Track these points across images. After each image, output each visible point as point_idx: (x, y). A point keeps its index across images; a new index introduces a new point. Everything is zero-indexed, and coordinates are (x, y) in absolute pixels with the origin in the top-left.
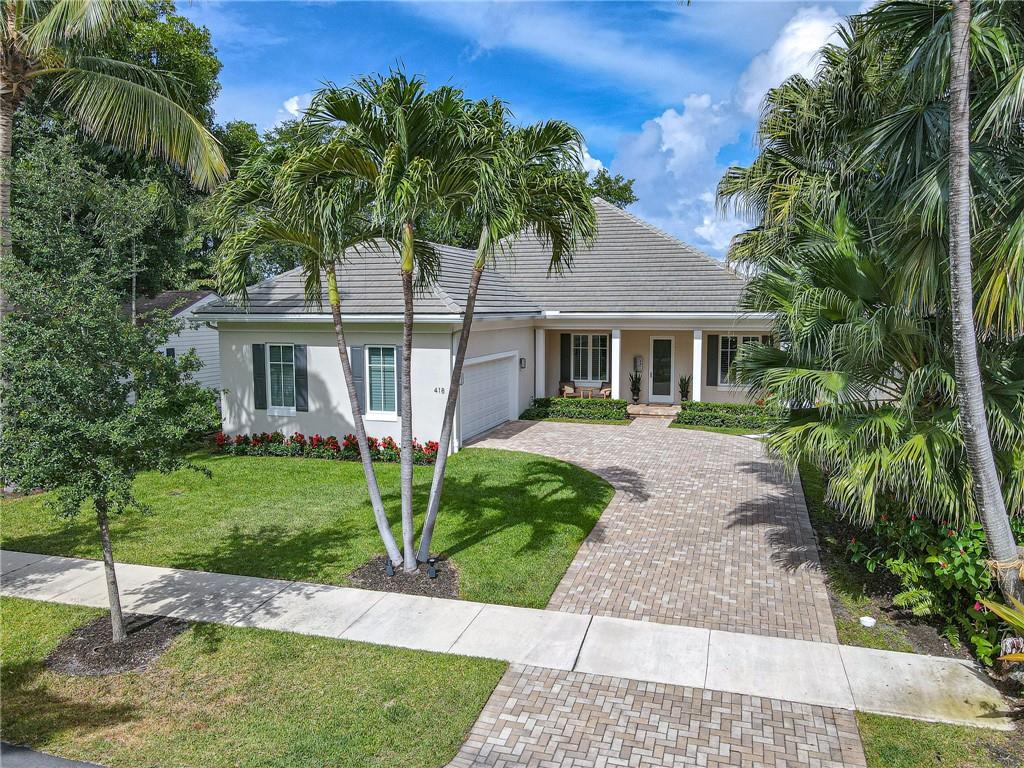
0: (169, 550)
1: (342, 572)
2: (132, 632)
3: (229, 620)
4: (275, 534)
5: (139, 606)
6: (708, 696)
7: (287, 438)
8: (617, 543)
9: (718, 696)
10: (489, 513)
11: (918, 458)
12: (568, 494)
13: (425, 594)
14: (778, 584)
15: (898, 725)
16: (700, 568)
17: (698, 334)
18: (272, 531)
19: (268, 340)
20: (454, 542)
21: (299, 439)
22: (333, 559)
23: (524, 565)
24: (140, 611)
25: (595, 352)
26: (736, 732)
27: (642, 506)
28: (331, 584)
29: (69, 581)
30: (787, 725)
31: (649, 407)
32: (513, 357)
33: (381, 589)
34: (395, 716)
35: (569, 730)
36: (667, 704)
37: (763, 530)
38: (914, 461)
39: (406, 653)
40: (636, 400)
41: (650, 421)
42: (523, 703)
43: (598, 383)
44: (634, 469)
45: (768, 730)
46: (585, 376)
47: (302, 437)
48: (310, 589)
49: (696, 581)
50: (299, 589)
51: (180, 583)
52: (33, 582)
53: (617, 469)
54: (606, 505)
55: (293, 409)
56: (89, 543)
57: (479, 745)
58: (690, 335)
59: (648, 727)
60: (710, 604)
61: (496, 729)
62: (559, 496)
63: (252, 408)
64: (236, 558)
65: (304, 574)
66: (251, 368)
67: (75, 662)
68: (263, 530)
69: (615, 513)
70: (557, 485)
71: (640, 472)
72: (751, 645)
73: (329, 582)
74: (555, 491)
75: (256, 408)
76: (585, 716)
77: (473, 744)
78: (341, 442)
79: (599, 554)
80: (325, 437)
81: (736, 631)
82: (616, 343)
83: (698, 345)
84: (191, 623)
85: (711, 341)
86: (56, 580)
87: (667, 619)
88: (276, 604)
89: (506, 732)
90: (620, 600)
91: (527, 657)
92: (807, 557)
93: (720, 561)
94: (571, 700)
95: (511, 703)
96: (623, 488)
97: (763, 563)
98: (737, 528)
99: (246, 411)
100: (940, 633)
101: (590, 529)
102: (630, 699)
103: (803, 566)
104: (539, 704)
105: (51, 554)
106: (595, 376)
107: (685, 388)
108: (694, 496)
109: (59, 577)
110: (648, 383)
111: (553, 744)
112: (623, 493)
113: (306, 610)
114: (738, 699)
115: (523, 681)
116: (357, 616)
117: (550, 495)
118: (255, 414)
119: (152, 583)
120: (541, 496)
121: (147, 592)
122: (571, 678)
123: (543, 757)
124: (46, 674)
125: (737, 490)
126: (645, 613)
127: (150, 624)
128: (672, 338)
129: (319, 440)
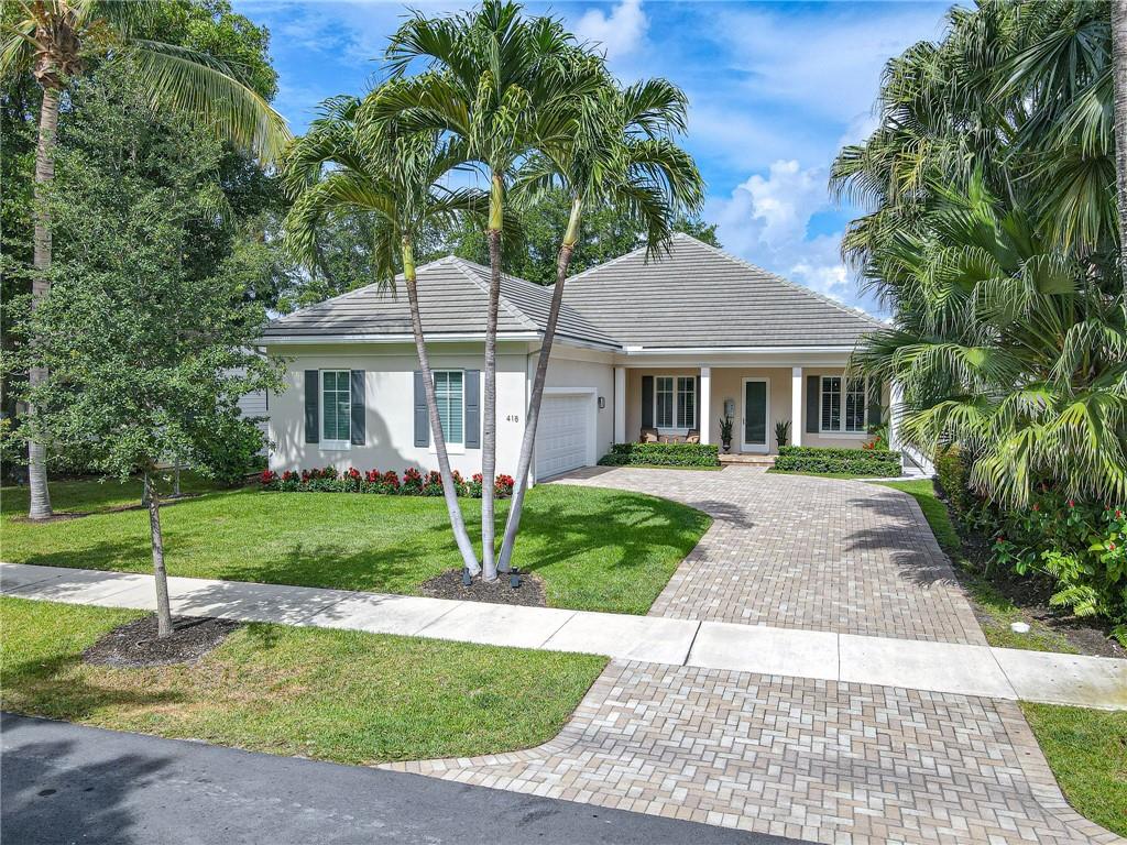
0: (216, 564)
1: (411, 583)
2: (180, 628)
3: (286, 620)
4: (333, 552)
5: (186, 609)
6: (844, 687)
7: (342, 474)
8: (722, 562)
9: (857, 688)
10: (573, 537)
11: (1081, 422)
12: (660, 521)
13: (508, 602)
14: (911, 597)
15: (1071, 713)
16: (820, 583)
17: (797, 371)
18: (330, 549)
19: (322, 365)
20: (536, 560)
21: (354, 474)
22: (399, 573)
23: (618, 578)
24: (187, 613)
25: (681, 397)
26: (882, 717)
27: (746, 532)
28: (400, 593)
29: (105, 589)
30: (939, 712)
31: (742, 456)
32: (592, 394)
33: (458, 598)
34: (484, 702)
35: (686, 714)
36: (798, 694)
37: (887, 553)
38: (1076, 425)
39: (492, 650)
40: (727, 449)
41: (745, 468)
42: (631, 691)
43: (685, 431)
44: (732, 503)
45: (918, 716)
46: (669, 423)
47: (358, 473)
48: (377, 597)
49: (816, 594)
50: (365, 599)
51: (229, 591)
52: (66, 589)
53: (713, 502)
54: (705, 531)
55: (348, 444)
56: (125, 558)
57: (585, 726)
58: (788, 373)
59: (777, 713)
60: (836, 612)
61: (603, 712)
62: (651, 523)
63: (303, 443)
64: (290, 570)
65: (369, 585)
66: (302, 398)
67: (116, 656)
68: (320, 549)
69: (714, 537)
70: (648, 514)
71: (740, 505)
72: (887, 647)
73: (397, 592)
74: (646, 519)
75: (307, 442)
76: (703, 702)
77: (576, 725)
78: (401, 477)
79: (702, 571)
80: (383, 472)
81: (868, 635)
82: (705, 383)
83: (797, 384)
84: (243, 624)
85: (811, 382)
86: (91, 588)
87: (788, 624)
88: (339, 609)
89: (614, 716)
90: (731, 609)
91: (630, 654)
92: (940, 575)
93: (841, 577)
94: (685, 690)
95: (617, 691)
96: (722, 518)
97: (890, 578)
98: (857, 552)
99: (296, 446)
100: (1106, 635)
101: (689, 549)
102: (753, 689)
103: (938, 582)
104: (650, 692)
105: (83, 569)
106: (680, 423)
107: (783, 434)
108: (803, 524)
109: (94, 586)
110: (740, 431)
111: (669, 726)
112: (723, 522)
113: (375, 614)
114: (880, 690)
115: (628, 674)
116: (433, 619)
117: (641, 522)
118: (305, 449)
119: (199, 591)
120: (629, 524)
121: (192, 598)
122: (683, 671)
123: (658, 736)
124: (84, 666)
125: (852, 520)
126: (760, 619)
127: (199, 623)
128: (767, 380)
129: (376, 475)
